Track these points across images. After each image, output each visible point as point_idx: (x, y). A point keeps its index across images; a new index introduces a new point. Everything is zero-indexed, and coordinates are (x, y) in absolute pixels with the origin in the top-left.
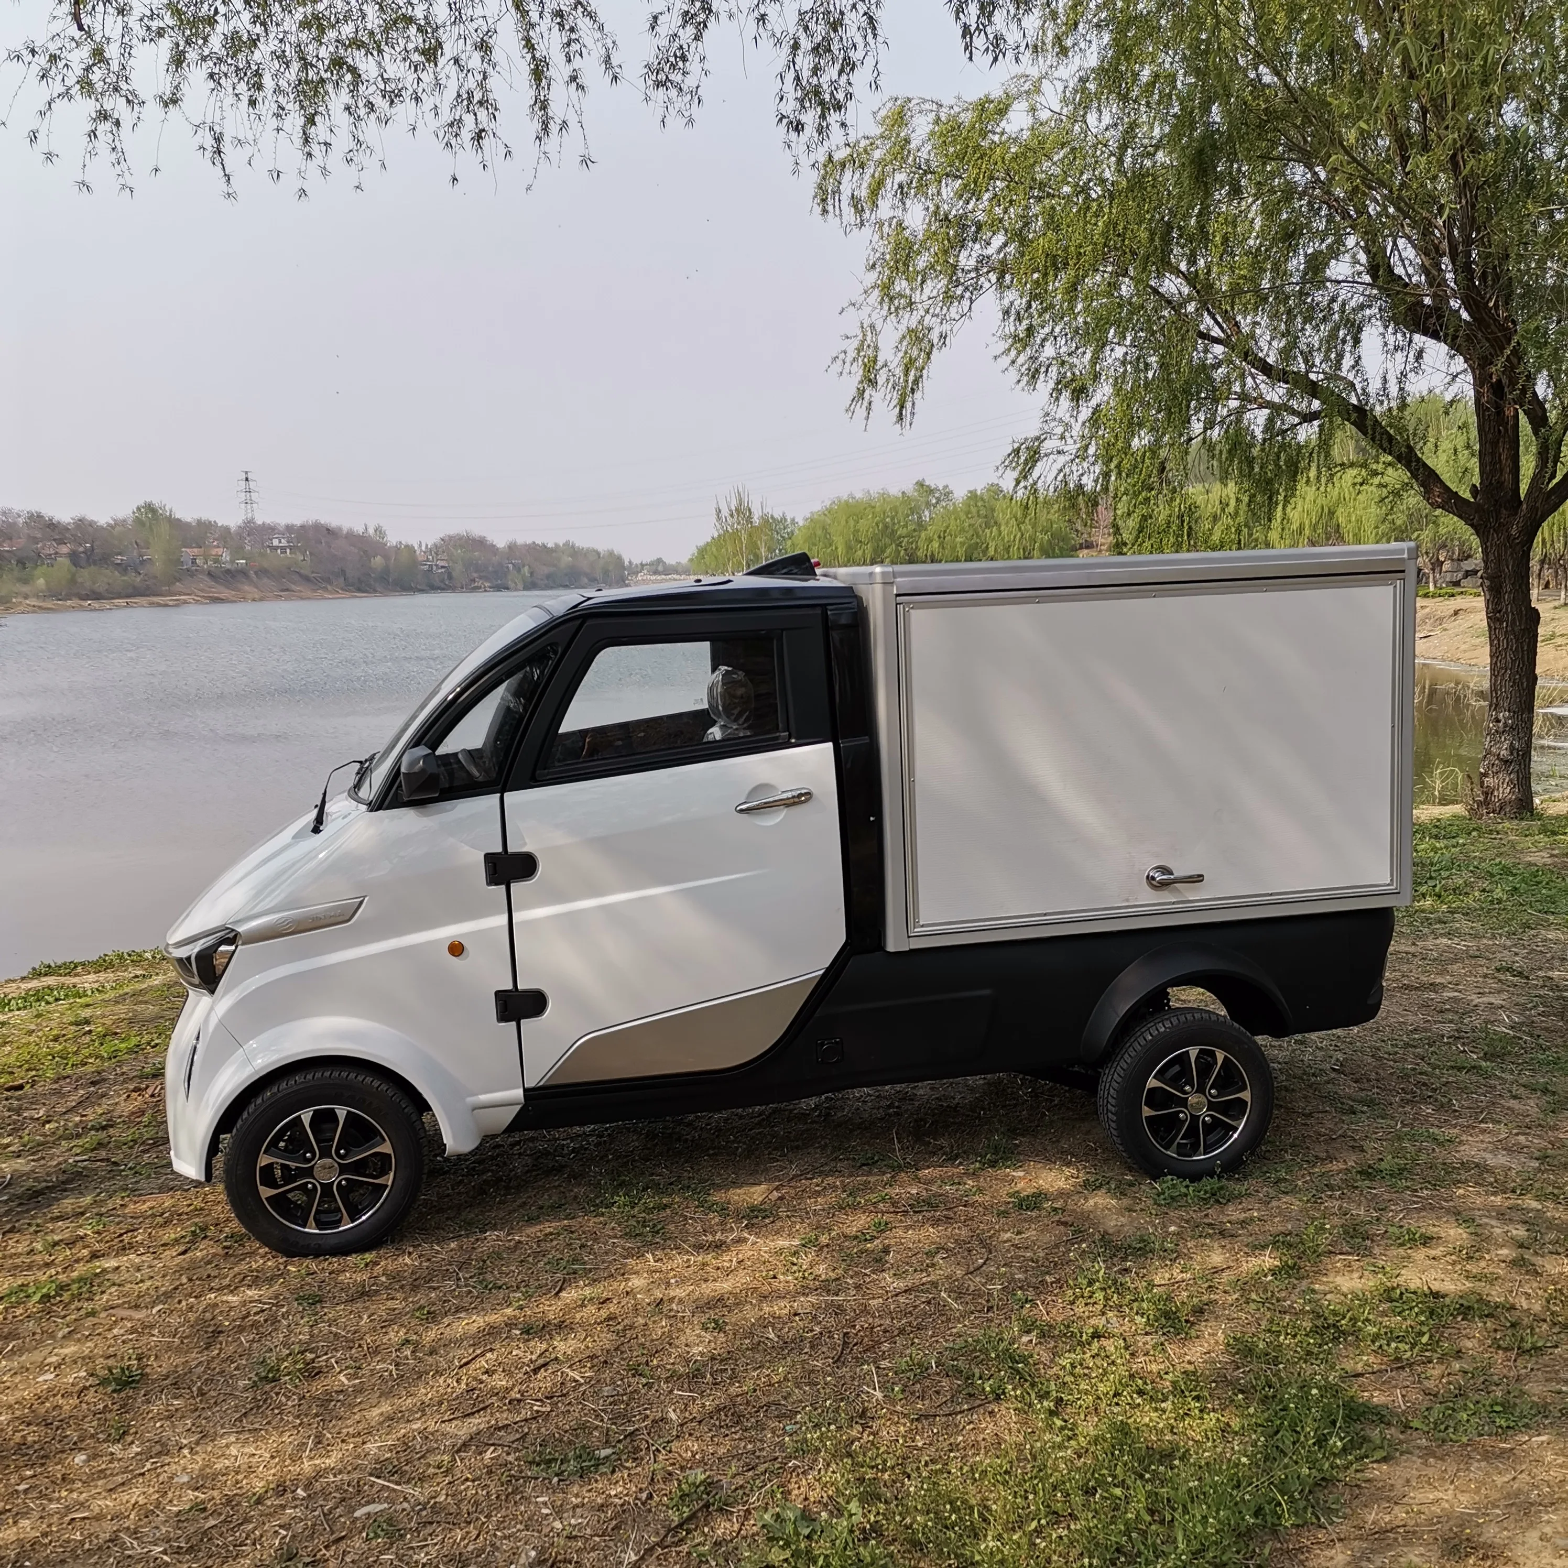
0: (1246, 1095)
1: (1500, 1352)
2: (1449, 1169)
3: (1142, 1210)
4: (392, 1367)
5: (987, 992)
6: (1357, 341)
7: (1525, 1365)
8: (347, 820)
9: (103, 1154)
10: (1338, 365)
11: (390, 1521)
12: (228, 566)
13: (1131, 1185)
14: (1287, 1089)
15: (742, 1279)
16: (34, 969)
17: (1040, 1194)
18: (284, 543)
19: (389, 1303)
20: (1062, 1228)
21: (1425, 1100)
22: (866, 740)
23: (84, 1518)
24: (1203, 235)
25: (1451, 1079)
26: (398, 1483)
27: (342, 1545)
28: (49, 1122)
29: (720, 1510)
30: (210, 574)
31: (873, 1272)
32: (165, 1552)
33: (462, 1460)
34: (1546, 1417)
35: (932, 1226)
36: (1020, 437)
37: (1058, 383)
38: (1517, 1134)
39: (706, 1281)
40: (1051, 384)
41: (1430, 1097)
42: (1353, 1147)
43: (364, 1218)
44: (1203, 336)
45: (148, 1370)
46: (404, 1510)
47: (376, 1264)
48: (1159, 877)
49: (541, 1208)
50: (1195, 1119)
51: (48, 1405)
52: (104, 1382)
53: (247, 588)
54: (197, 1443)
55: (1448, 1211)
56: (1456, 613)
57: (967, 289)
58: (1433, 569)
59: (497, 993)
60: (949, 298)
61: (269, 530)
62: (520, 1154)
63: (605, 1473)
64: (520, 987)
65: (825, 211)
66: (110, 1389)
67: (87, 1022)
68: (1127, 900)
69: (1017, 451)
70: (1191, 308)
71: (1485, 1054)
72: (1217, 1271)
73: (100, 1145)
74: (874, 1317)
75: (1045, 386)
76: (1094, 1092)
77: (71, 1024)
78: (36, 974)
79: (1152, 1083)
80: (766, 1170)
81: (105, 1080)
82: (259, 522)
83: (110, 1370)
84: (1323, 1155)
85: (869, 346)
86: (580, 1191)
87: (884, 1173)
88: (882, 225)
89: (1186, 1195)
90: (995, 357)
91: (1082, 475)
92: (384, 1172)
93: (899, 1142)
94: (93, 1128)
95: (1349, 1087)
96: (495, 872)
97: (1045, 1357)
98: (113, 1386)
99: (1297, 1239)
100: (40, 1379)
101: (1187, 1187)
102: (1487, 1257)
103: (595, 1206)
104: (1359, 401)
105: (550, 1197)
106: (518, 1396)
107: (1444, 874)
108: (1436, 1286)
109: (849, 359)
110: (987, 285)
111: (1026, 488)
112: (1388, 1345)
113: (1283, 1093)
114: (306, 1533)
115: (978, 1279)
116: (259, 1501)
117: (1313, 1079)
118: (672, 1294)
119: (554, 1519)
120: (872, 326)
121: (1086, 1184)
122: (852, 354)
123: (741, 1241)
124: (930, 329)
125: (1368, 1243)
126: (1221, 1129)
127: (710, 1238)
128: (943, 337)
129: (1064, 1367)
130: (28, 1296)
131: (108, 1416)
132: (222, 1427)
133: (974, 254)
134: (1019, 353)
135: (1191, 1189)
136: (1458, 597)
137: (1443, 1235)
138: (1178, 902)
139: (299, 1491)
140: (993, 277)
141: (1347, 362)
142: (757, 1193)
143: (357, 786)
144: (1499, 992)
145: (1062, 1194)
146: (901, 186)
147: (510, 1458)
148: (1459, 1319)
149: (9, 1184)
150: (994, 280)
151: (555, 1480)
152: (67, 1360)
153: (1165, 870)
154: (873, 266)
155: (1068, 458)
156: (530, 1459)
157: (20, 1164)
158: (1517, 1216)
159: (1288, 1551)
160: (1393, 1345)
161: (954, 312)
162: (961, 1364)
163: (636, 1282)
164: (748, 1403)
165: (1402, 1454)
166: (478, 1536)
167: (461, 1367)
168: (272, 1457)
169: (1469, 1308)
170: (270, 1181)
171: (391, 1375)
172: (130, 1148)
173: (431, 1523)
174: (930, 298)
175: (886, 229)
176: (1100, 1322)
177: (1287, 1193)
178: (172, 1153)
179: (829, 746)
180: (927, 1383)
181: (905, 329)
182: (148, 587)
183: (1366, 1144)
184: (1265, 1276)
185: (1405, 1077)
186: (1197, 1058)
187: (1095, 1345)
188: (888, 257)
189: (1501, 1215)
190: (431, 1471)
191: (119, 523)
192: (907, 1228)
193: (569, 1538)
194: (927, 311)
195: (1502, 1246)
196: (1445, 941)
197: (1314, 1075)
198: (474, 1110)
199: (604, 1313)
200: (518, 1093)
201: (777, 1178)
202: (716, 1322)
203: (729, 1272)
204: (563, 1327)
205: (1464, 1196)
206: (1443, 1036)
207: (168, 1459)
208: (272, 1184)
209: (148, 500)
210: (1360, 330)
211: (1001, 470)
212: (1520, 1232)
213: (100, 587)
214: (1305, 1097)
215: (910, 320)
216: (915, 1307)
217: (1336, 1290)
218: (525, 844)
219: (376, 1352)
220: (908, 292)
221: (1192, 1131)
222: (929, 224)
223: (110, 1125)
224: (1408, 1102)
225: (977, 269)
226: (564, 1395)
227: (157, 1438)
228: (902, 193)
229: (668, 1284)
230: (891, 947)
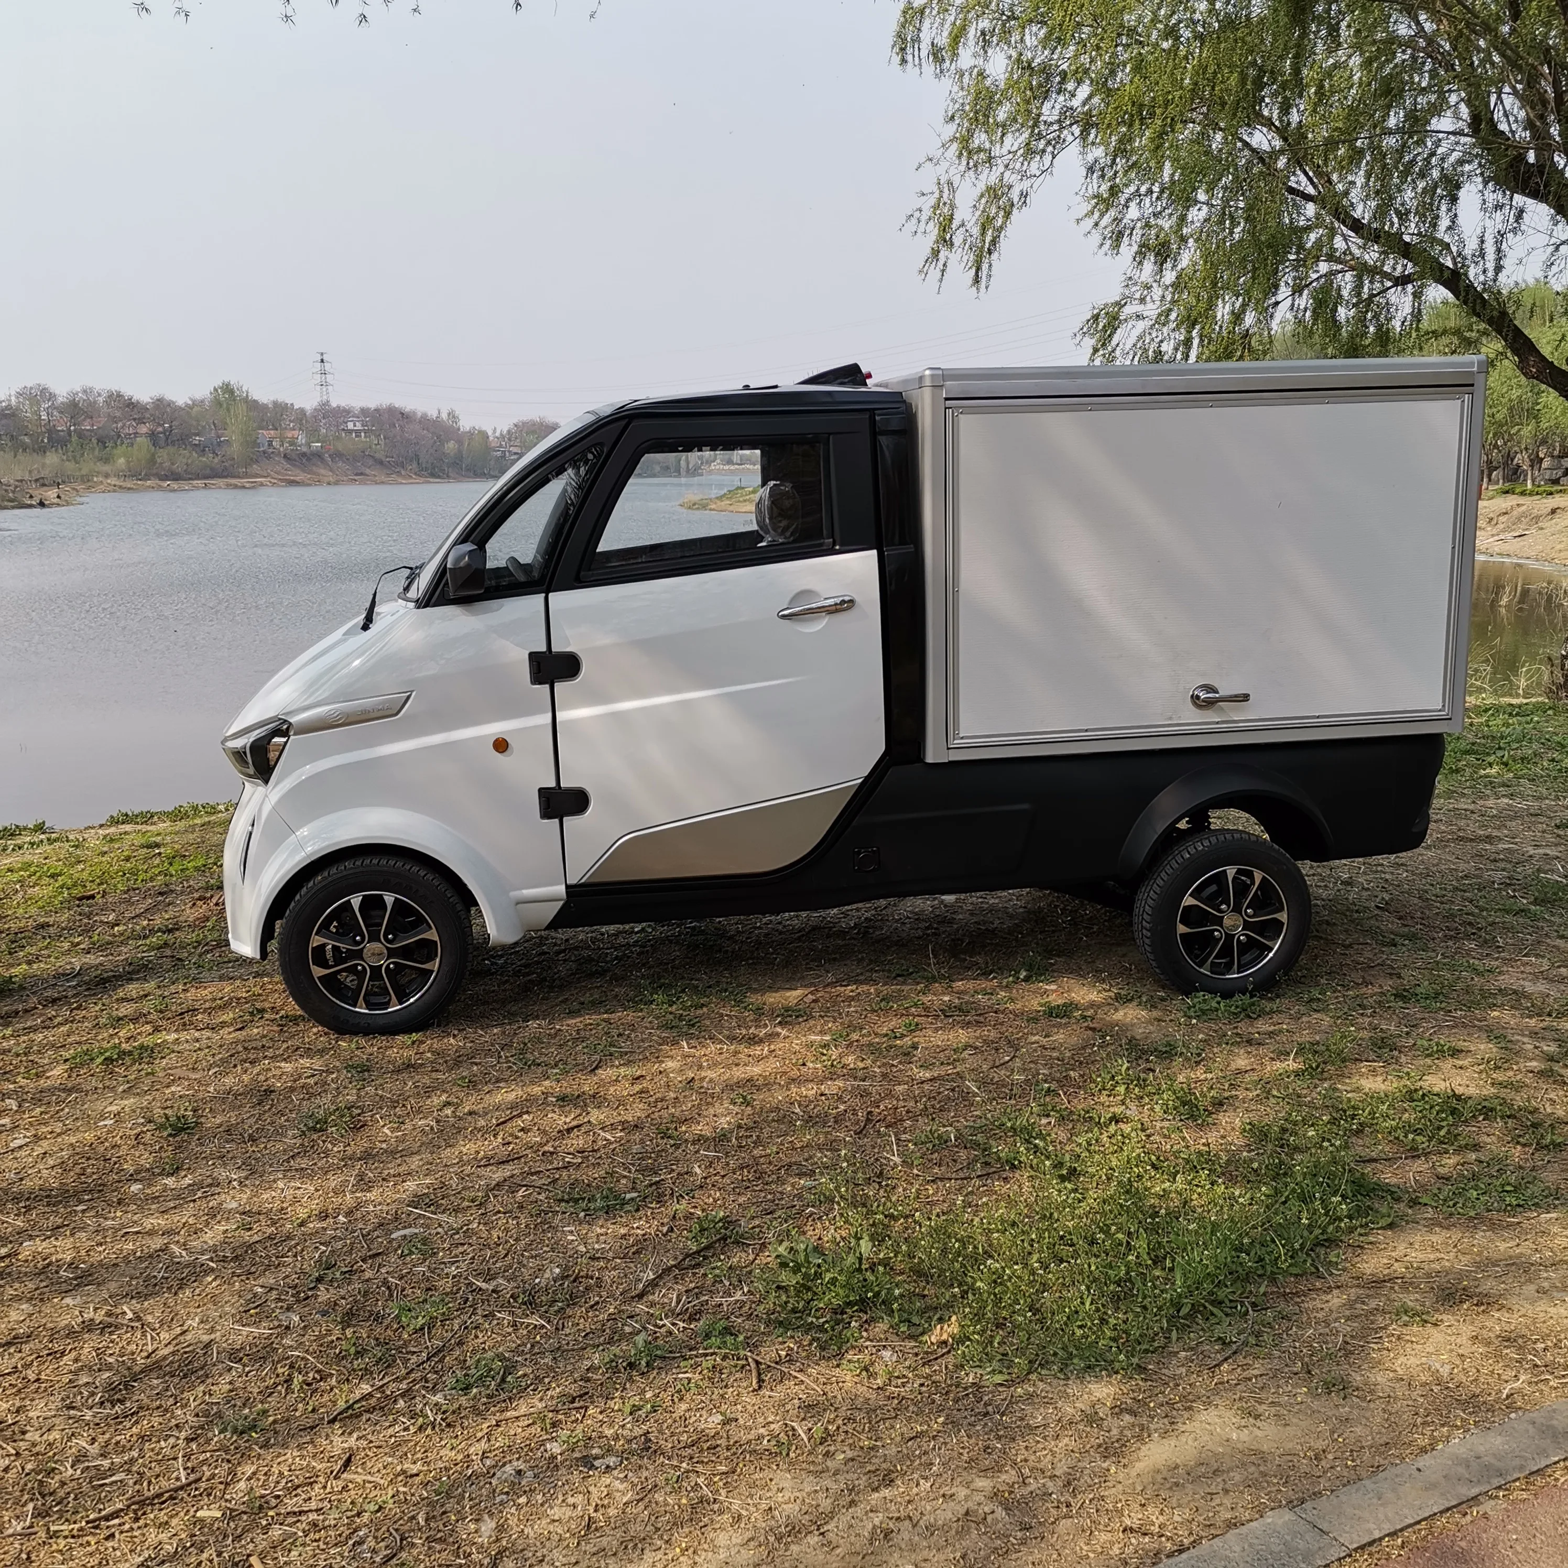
0: (1283, 917)
1: (1519, 1147)
2: (1485, 994)
3: (1171, 1021)
4: (433, 1123)
5: (1025, 806)
6: (1454, 199)
7: (1541, 1158)
8: (395, 617)
9: (168, 952)
10: (1434, 225)
11: (425, 1241)
12: (304, 449)
13: (1163, 999)
14: (1328, 923)
15: (772, 1065)
16: (112, 817)
17: (1071, 1004)
18: (359, 426)
19: (434, 1075)
20: (1090, 1032)
21: (1468, 937)
22: (911, 548)
23: (137, 1233)
24: (1297, 84)
25: (1497, 920)
26: (432, 1213)
27: (379, 1260)
28: (118, 925)
29: (737, 1242)
30: (285, 456)
31: (900, 1063)
32: (211, 1260)
33: (495, 1196)
34: (1558, 1199)
35: (962, 1028)
36: (1100, 303)
37: (1142, 246)
38: (1559, 967)
39: (737, 1065)
40: (1135, 248)
41: (1474, 934)
42: (1391, 974)
43: (412, 1000)
44: (1292, 191)
45: (203, 1120)
46: (438, 1233)
47: (422, 1042)
48: (1203, 695)
49: (583, 1003)
50: (1230, 937)
51: (107, 1144)
52: (161, 1127)
53: (323, 471)
54: (246, 1178)
55: (1480, 1029)
56: (1553, 511)
57: (1049, 143)
58: (1532, 466)
59: (540, 790)
60: (1030, 152)
61: (343, 413)
62: (565, 960)
63: (629, 1211)
64: (563, 785)
65: (904, 61)
66: (165, 1134)
67: (157, 845)
68: (1170, 718)
69: (1096, 318)
70: (1282, 163)
71: (1536, 899)
72: (1240, 1072)
73: (166, 944)
74: (898, 1100)
75: (1128, 250)
76: (1130, 910)
77: (142, 846)
78: (114, 821)
79: (1188, 901)
80: (803, 978)
81: (172, 891)
82: (334, 405)
83: (167, 1118)
84: (1360, 981)
85: (945, 204)
86: (620, 990)
87: (918, 983)
88: (962, 76)
89: (1217, 1010)
90: (1078, 221)
91: (1162, 341)
92: (431, 958)
93: (935, 957)
94: (159, 930)
95: (1392, 923)
96: (539, 671)
97: (1063, 1136)
98: (169, 1130)
99: (1324, 1048)
100: (102, 1123)
101: (1219, 1003)
102: (1515, 1067)
103: (635, 1002)
104: (1455, 263)
105: (591, 995)
106: (552, 1149)
107: (1515, 745)
108: (1459, 1090)
109: (924, 218)
110: (1070, 138)
111: (1104, 355)
112: (1406, 1136)
113: (1325, 926)
114: (345, 1249)
115: (1003, 1072)
116: (302, 1224)
117: (1356, 915)
118: (703, 1074)
119: (579, 1244)
120: (950, 183)
121: (1118, 997)
122: (927, 212)
123: (773, 1036)
124: (1010, 187)
125: (1396, 1053)
126: (1255, 948)
127: (744, 1032)
128: (1024, 195)
129: (1080, 1144)
130: (92, 1059)
131: (163, 1155)
132: (271, 1166)
133: (1058, 106)
134: (1102, 215)
135: (1222, 1004)
136: (1557, 496)
137: (1472, 1049)
138: (1223, 722)
139: (340, 1217)
140: (1076, 130)
141: (1444, 223)
142: (793, 996)
143: (407, 589)
144: (1556, 845)
145: (1092, 1005)
146: (983, 33)
147: (540, 1197)
148: (1481, 1118)
149: (78, 974)
150: (1077, 133)
151: (582, 1214)
152: (127, 1109)
153: (1210, 689)
154: (952, 118)
155: (1148, 323)
156: (559, 1197)
157: (91, 959)
158: (1547, 1034)
159: (1285, 1295)
160: (1411, 1136)
161: (1034, 167)
162: (980, 1138)
163: (670, 1064)
164: (770, 1163)
165: (1407, 1222)
166: (506, 1255)
167: (498, 1125)
168: (317, 1190)
169: (1491, 1110)
170: (321, 962)
171: (432, 1128)
172: (195, 948)
173: (463, 1244)
174: (1010, 152)
175: (966, 79)
176: (1118, 1110)
177: (1318, 1011)
178: (230, 936)
179: (874, 553)
180: (946, 1152)
181: (984, 188)
182: (226, 468)
183: (1404, 973)
184: (1288, 1077)
185: (1451, 916)
186: (1234, 879)
187: (1113, 1128)
188: (967, 108)
189: (1534, 1034)
190: (466, 1204)
191: (195, 403)
192: (937, 1030)
193: (593, 1258)
194: (1007, 166)
195: (1531, 1060)
196: (1506, 801)
197: (1357, 911)
198: (517, 903)
199: (637, 1088)
200: (560, 890)
201: (812, 984)
202: (744, 1098)
203: (760, 1059)
204: (597, 1099)
205: (1498, 1017)
206: (1493, 882)
207: (218, 1190)
208: (323, 963)
209: (226, 381)
210: (1458, 187)
211: (1079, 337)
212: (1552, 1048)
213: (179, 467)
214: (1346, 931)
215: (989, 177)
216: (939, 1093)
217: (1358, 1090)
218: (569, 644)
219: (419, 1111)
220: (987, 145)
221: (1226, 951)
222: (1012, 73)
223: (176, 928)
224: (1451, 937)
225: (1059, 121)
226: (594, 1151)
227: (208, 1173)
228: (984, 40)
229: (700, 1067)
230: (930, 759)
